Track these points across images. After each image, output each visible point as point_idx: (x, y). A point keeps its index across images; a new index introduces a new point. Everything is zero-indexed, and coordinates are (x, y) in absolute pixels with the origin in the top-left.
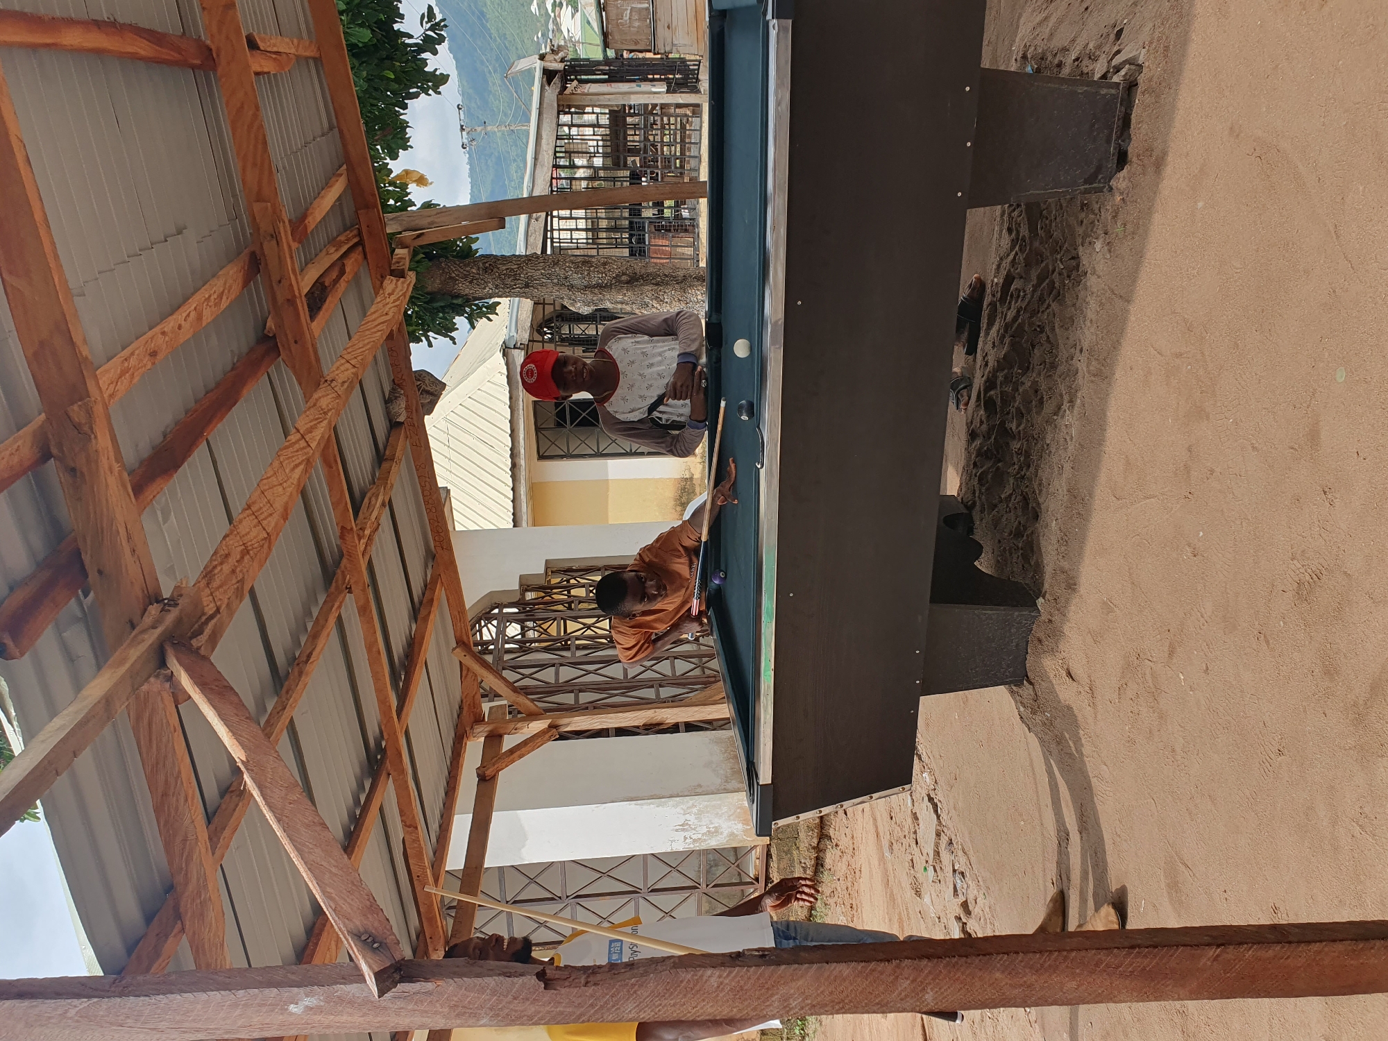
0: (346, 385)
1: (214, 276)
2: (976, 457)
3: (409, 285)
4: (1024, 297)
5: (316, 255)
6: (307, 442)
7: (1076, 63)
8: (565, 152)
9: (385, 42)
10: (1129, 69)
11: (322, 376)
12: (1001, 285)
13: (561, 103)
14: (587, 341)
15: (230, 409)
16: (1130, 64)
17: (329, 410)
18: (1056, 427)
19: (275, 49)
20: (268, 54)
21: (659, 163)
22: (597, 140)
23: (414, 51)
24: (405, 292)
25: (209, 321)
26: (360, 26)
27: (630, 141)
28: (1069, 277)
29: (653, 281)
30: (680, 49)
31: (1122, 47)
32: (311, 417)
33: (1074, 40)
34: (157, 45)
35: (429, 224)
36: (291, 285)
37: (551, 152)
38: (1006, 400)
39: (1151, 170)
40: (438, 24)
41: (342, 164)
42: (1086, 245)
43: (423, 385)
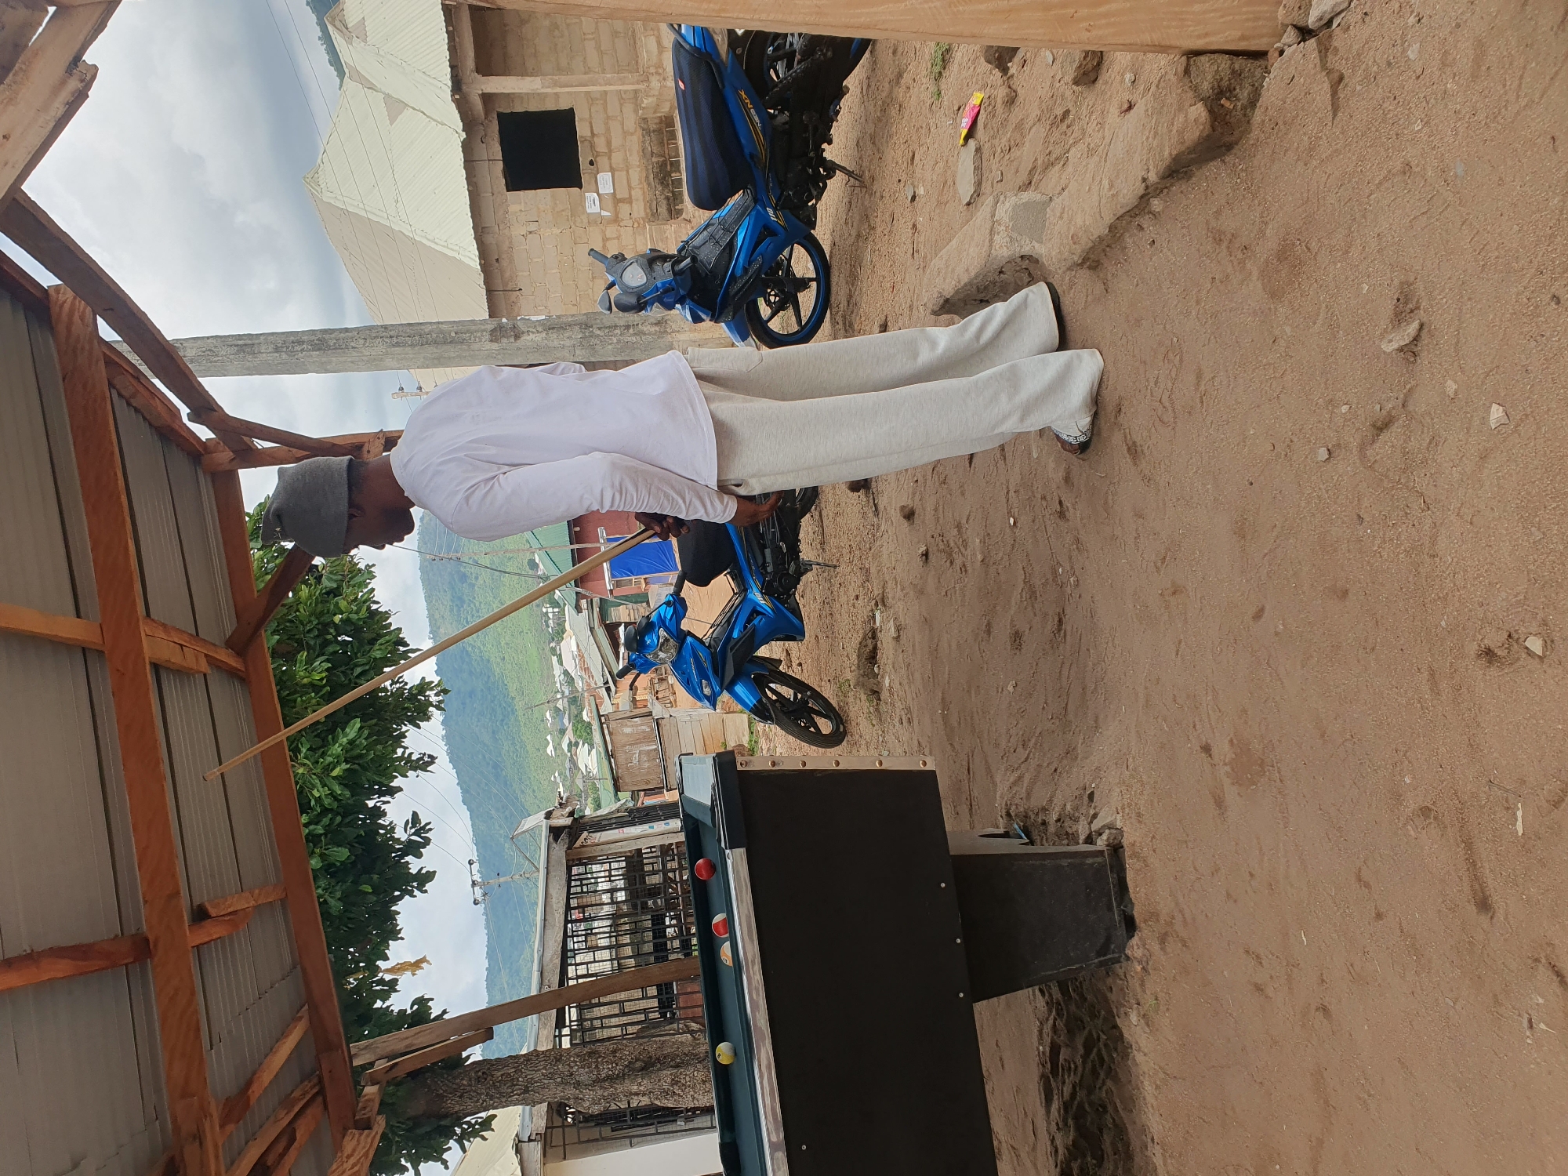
3: (374, 1137)
4: (1076, 1067)
5: (261, 1127)
7: (1059, 824)
9: (364, 856)
10: (1110, 834)
12: (1048, 1054)
13: (571, 858)
16: (1110, 828)
19: (230, 910)
20: (221, 918)
21: (681, 903)
23: (397, 856)
24: (371, 1148)
26: (338, 845)
28: (1116, 1049)
29: (672, 1064)
31: (1097, 810)
33: (1050, 801)
35: (407, 1047)
37: (562, 911)
40: (423, 828)
41: (304, 1005)
42: (1123, 1015)
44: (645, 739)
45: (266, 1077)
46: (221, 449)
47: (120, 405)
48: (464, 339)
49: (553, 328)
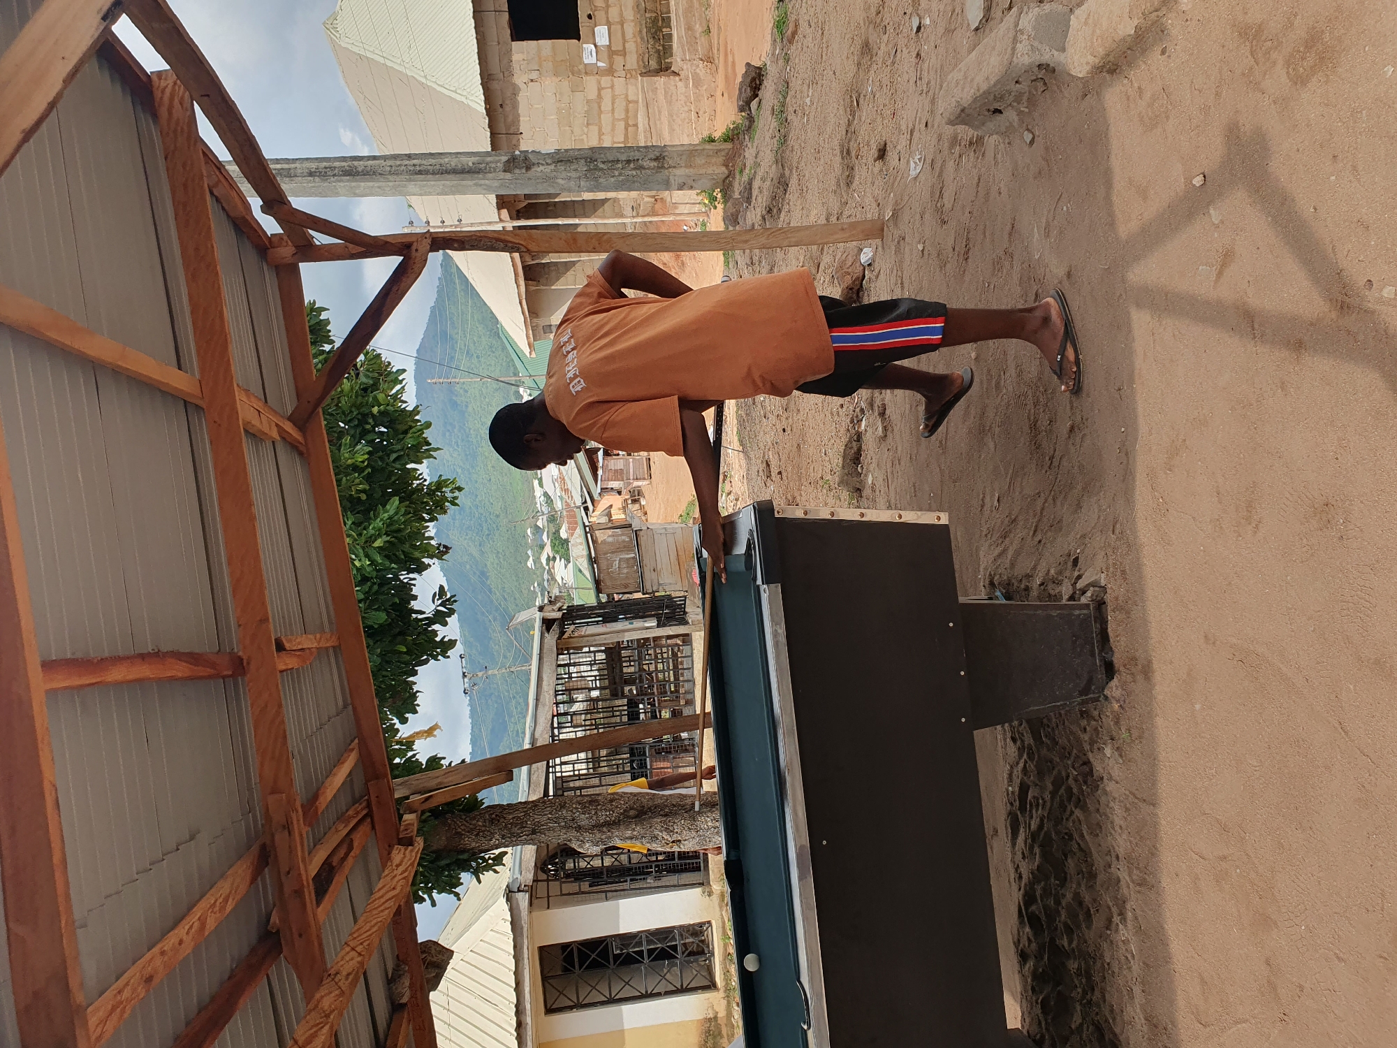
0: (351, 977)
1: (222, 877)
2: (1033, 981)
3: (417, 852)
4: (1045, 802)
5: (325, 834)
7: (1042, 587)
8: (566, 690)
9: (399, 621)
10: (1094, 591)
11: (326, 970)
12: (1017, 793)
13: (560, 647)
14: (594, 874)
15: (223, 1027)
16: (1094, 586)
17: (331, 1012)
18: (1111, 942)
19: (300, 647)
20: (294, 653)
21: (655, 690)
22: (595, 676)
23: (425, 624)
24: (414, 861)
25: (212, 929)
26: (376, 610)
27: (626, 673)
28: (1085, 782)
29: (664, 813)
30: (667, 588)
32: (312, 1023)
33: (1035, 568)
34: (195, 666)
35: (438, 784)
36: (300, 874)
37: (552, 692)
38: (1052, 915)
39: (1140, 677)
40: (448, 600)
41: (355, 738)
42: (1095, 751)
43: (429, 958)
44: (626, 548)
45: (329, 793)
46: (287, 243)
48: (480, 169)
49: (561, 161)
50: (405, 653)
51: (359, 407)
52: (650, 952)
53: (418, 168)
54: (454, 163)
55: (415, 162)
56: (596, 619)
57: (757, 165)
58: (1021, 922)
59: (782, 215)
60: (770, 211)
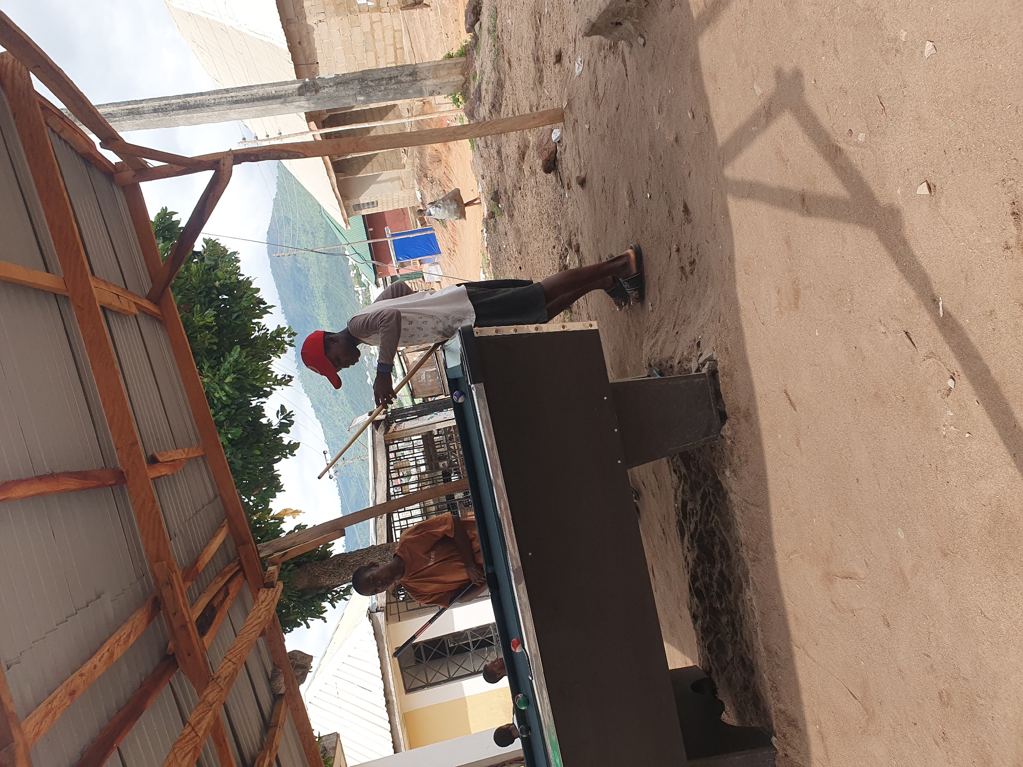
0: (228, 679)
1: (125, 622)
2: (702, 632)
3: (277, 591)
4: (697, 512)
5: (207, 586)
6: (196, 733)
7: (680, 364)
8: (395, 469)
9: (253, 433)
10: (710, 364)
11: (210, 676)
12: (680, 508)
13: (387, 439)
15: (137, 719)
16: (709, 361)
17: (214, 703)
18: (743, 600)
19: (171, 459)
20: (166, 463)
21: (459, 463)
22: (415, 457)
23: (274, 434)
24: (274, 599)
25: (119, 656)
26: (236, 427)
27: (440, 452)
28: (719, 496)
31: (702, 352)
32: (201, 711)
33: (674, 352)
34: (84, 480)
35: (292, 544)
36: (184, 616)
37: (385, 471)
38: (708, 587)
39: (742, 420)
40: (288, 414)
41: (225, 520)
42: (722, 474)
43: (296, 662)
44: (429, 364)
45: (206, 558)
46: (126, 169)
47: (55, 139)
48: (281, 95)
49: (340, 83)
50: (260, 455)
51: (205, 282)
52: (474, 643)
53: (235, 99)
54: (261, 92)
55: (232, 94)
56: (411, 417)
57: (483, 72)
58: (692, 595)
59: (503, 107)
60: (494, 106)
